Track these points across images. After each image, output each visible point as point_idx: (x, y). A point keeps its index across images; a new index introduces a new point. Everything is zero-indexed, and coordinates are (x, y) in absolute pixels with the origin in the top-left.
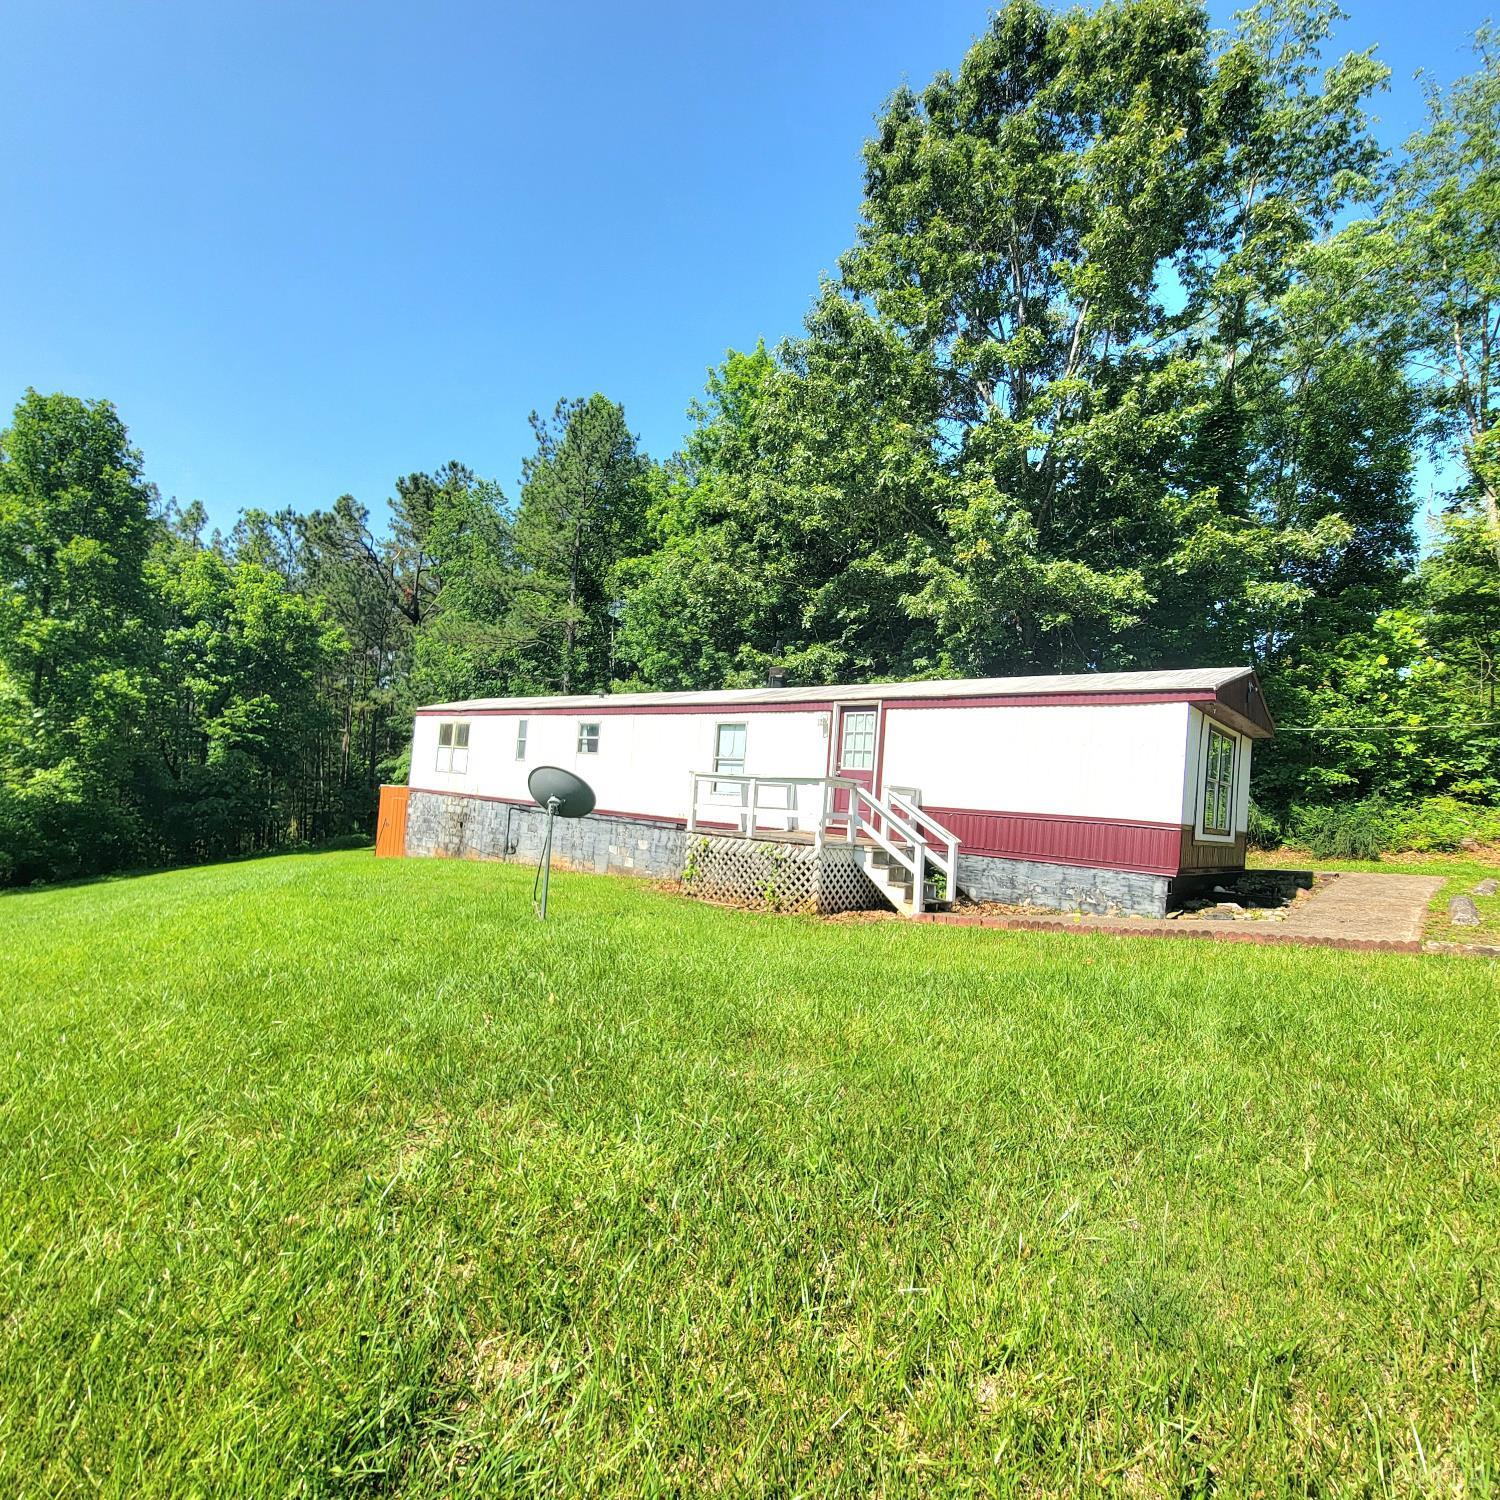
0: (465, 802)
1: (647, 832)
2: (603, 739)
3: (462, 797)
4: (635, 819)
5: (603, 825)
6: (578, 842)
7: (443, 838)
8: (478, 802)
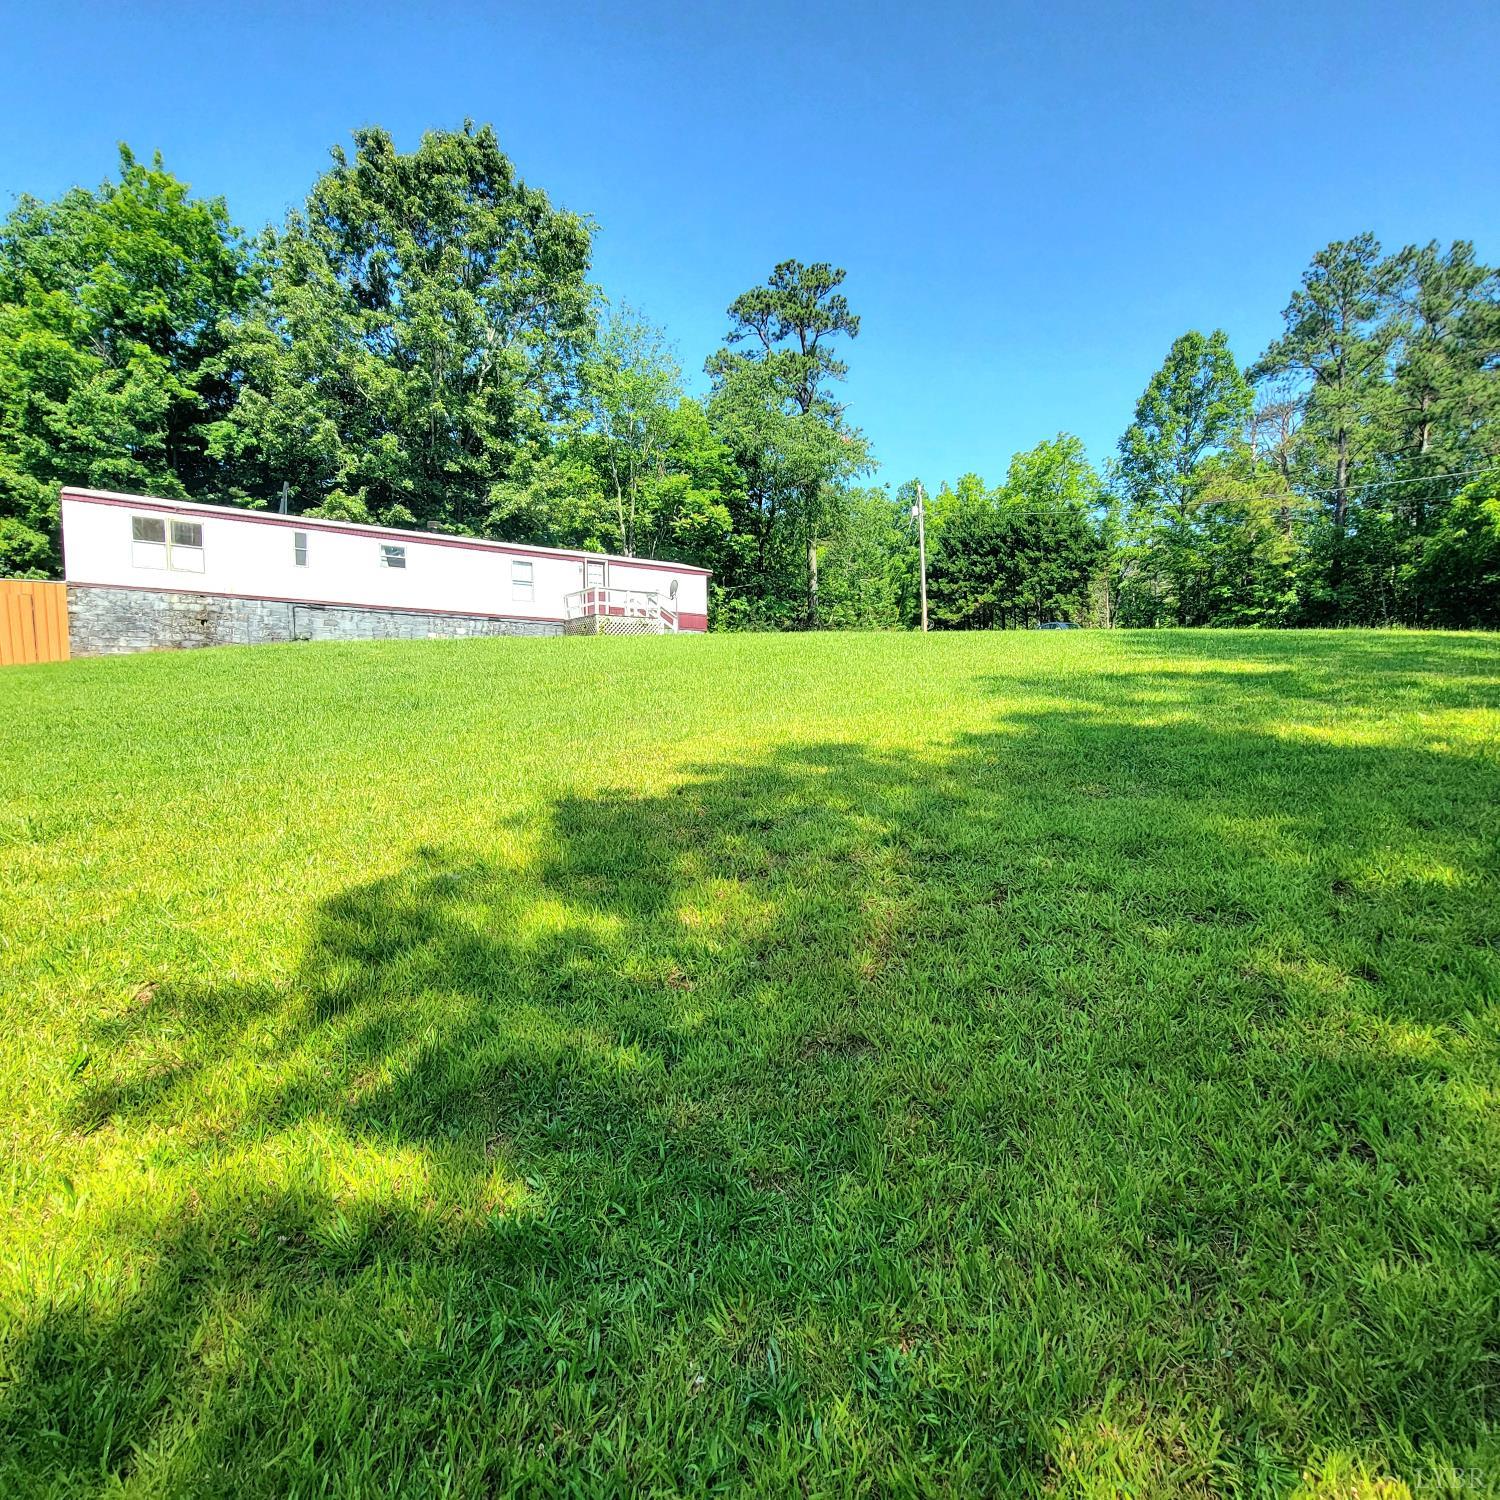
0: (209, 600)
1: (463, 623)
2: (408, 557)
3: (202, 596)
4: (452, 615)
5: (420, 619)
6: (392, 631)
7: (165, 636)
8: (234, 602)
